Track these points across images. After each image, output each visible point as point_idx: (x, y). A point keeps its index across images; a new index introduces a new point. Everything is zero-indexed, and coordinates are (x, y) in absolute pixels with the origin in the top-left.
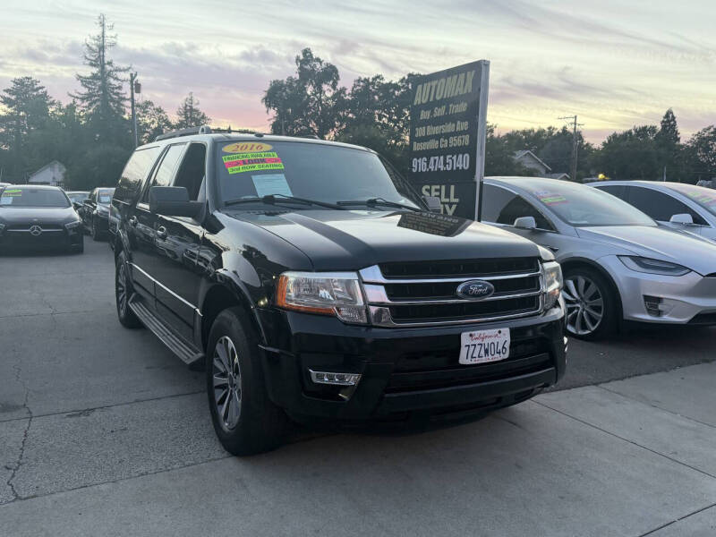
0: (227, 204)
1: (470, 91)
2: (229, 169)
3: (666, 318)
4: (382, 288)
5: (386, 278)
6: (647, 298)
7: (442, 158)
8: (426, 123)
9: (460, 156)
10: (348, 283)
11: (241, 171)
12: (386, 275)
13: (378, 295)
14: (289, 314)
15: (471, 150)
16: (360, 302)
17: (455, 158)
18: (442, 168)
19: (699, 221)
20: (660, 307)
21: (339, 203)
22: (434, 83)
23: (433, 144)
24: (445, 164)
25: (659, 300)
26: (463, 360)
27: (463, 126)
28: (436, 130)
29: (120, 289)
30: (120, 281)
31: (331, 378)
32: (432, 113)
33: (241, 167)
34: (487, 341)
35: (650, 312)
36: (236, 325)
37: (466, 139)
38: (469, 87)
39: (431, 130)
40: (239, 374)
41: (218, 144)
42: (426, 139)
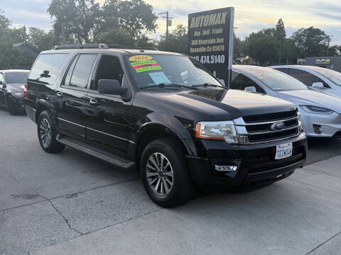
0: (142, 88)
1: (224, 22)
2: (136, 70)
3: (323, 135)
4: (244, 128)
5: (246, 123)
6: (314, 125)
7: (208, 57)
8: (197, 38)
9: (219, 56)
10: (229, 126)
11: (143, 71)
12: (246, 121)
13: (243, 130)
14: (203, 141)
15: (226, 53)
16: (234, 134)
17: (216, 57)
18: (208, 62)
19: (326, 86)
20: (321, 129)
21: (193, 86)
22: (202, 17)
23: (203, 50)
24: (210, 60)
25: (319, 126)
26: (277, 158)
27: (222, 40)
28: (205, 42)
29: (41, 132)
31: (224, 168)
32: (202, 33)
33: (142, 69)
34: (285, 149)
35: (316, 132)
37: (223, 48)
38: (223, 21)
39: (201, 42)
40: (170, 170)
41: (126, 56)
42: (198, 46)
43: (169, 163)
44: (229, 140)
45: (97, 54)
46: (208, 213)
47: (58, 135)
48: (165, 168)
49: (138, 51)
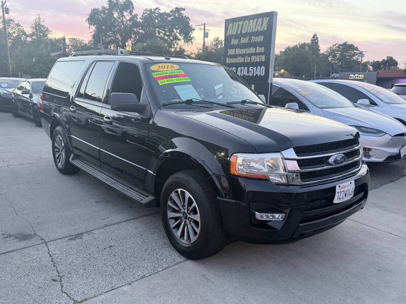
1: (266, 29)
2: (159, 82)
4: (296, 161)
5: (297, 156)
7: (246, 68)
8: (235, 47)
9: (259, 68)
10: (276, 159)
11: (166, 83)
12: (297, 153)
13: (293, 166)
14: (240, 179)
15: (266, 64)
16: (282, 171)
17: (255, 68)
18: (246, 74)
19: (373, 103)
20: (370, 153)
21: (228, 103)
22: (241, 23)
23: (240, 60)
24: (248, 72)
25: (369, 149)
26: (335, 201)
27: (262, 50)
28: (243, 51)
29: (56, 150)
30: (56, 145)
31: (268, 217)
32: (240, 41)
33: (166, 80)
34: (346, 189)
35: (366, 156)
36: (194, 184)
37: (263, 58)
38: (265, 27)
39: (239, 51)
40: (197, 213)
41: (147, 65)
42: (235, 56)
43: (195, 204)
44: (275, 179)
45: (114, 61)
46: (243, 268)
47: (72, 155)
48: (190, 208)
49: (163, 59)
